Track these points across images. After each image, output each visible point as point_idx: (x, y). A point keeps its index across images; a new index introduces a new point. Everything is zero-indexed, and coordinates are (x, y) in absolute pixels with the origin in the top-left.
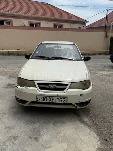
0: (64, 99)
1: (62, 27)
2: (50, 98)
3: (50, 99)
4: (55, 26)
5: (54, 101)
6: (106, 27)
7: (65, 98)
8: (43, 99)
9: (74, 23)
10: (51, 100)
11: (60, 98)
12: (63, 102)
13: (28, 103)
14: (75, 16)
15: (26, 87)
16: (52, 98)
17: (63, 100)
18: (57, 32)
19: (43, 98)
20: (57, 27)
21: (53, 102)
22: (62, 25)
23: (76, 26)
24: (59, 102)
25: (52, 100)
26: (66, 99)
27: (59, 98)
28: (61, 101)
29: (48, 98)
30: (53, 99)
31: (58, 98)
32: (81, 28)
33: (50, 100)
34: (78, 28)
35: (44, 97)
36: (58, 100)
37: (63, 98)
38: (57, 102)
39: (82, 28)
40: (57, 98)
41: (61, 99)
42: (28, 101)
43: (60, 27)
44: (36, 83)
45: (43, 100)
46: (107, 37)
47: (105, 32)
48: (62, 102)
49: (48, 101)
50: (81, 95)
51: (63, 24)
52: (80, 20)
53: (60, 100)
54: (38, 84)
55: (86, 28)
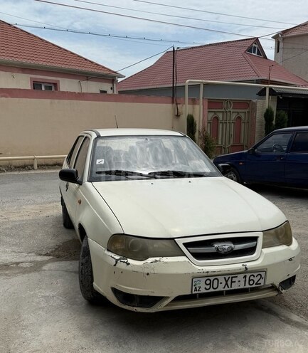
0: (259, 277)
1: (56, 89)
2: (227, 277)
3: (227, 281)
4: (36, 85)
5: (235, 286)
6: (174, 89)
7: (261, 272)
8: (210, 284)
9: (87, 80)
10: (229, 283)
11: (250, 274)
12: (256, 284)
13: (166, 302)
14: (86, 60)
15: (158, 259)
16: (232, 278)
17: (256, 279)
18: (51, 103)
19: (208, 282)
20: (43, 89)
21: (233, 288)
22: (55, 84)
23: (93, 87)
24: (247, 286)
25: (232, 282)
26: (263, 274)
27: (248, 275)
28: (251, 282)
29: (221, 279)
30: (234, 279)
31: (245, 277)
32: (105, 92)
33: (227, 284)
34: (99, 92)
35: (212, 279)
36: (245, 281)
37: (255, 274)
38: (242, 286)
39: (110, 92)
40: (243, 275)
41: (252, 278)
42: (168, 297)
43: (50, 88)
44: (180, 242)
45: (208, 287)
46: (178, 116)
47: (173, 103)
48: (254, 286)
49: (221, 288)
50: (290, 260)
51: (59, 81)
52: (102, 71)
53: (250, 280)
54: (186, 245)
55: (120, 92)
